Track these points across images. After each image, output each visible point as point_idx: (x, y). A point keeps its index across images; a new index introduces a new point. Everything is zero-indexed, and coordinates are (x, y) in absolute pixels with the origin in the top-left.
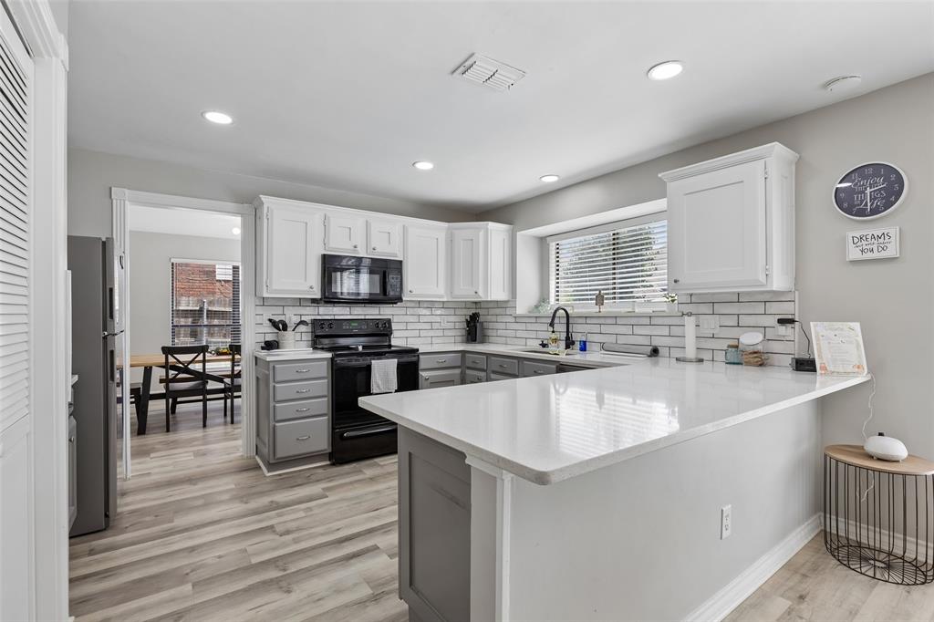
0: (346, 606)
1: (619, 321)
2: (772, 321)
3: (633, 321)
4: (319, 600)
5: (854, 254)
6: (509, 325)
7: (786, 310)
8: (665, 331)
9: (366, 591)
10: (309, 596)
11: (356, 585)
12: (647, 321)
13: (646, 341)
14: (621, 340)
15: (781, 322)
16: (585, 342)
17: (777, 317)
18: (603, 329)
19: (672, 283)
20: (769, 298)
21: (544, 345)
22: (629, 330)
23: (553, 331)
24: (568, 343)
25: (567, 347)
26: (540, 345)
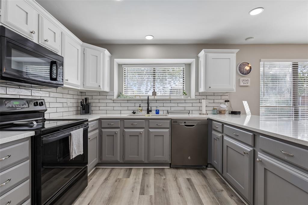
1: (172, 101)
5: (242, 84)
6: (108, 105)
7: (227, 98)
8: (191, 105)
13: (183, 109)
14: (173, 109)
15: (226, 101)
16: (159, 110)
17: (224, 100)
18: (165, 105)
19: (208, 88)
20: (222, 94)
21: (134, 113)
22: (176, 105)
23: (140, 107)
24: (149, 111)
25: (148, 113)
26: (133, 113)
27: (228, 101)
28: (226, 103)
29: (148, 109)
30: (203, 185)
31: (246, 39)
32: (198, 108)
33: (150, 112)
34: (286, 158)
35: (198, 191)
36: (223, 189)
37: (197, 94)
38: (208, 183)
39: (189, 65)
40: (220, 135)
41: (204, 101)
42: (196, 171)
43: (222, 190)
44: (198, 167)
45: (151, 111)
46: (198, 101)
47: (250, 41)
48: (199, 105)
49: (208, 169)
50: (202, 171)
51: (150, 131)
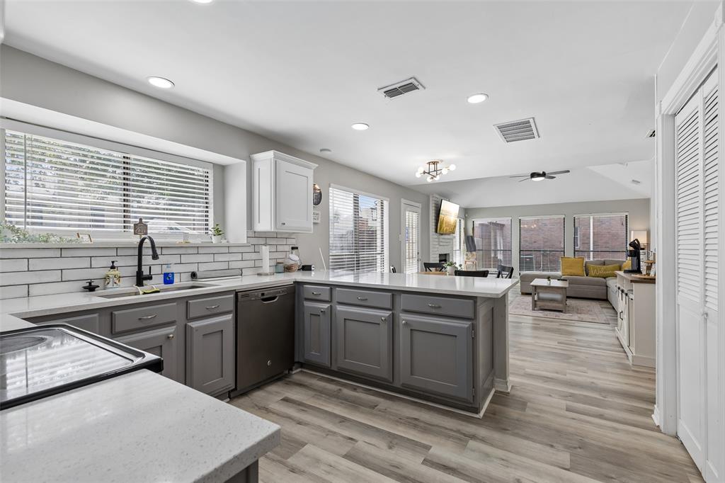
0: (492, 445)
1: (201, 251)
2: (288, 248)
3: (214, 250)
4: (503, 460)
7: (293, 242)
8: (240, 257)
9: (472, 443)
10: (508, 467)
11: (474, 451)
12: (226, 250)
13: (225, 266)
14: (203, 268)
15: (293, 248)
16: (173, 273)
17: (291, 246)
18: (184, 259)
19: (279, 224)
20: (288, 236)
21: (91, 288)
22: (210, 258)
23: (113, 267)
24: (141, 279)
25: (139, 283)
26: (85, 288)
27: (297, 248)
28: (294, 251)
29: (139, 273)
30: (313, 397)
31: (321, 150)
32: (251, 264)
33: (145, 282)
34: (434, 311)
35: (318, 406)
36: (339, 388)
37: (251, 234)
38: (315, 390)
39: (221, 169)
40: (326, 306)
41: (265, 250)
42: (279, 383)
43: (340, 390)
44: (276, 378)
45: (150, 278)
46: (251, 249)
47: (325, 154)
48: (254, 256)
49: (294, 372)
50: (287, 379)
51: (193, 326)
